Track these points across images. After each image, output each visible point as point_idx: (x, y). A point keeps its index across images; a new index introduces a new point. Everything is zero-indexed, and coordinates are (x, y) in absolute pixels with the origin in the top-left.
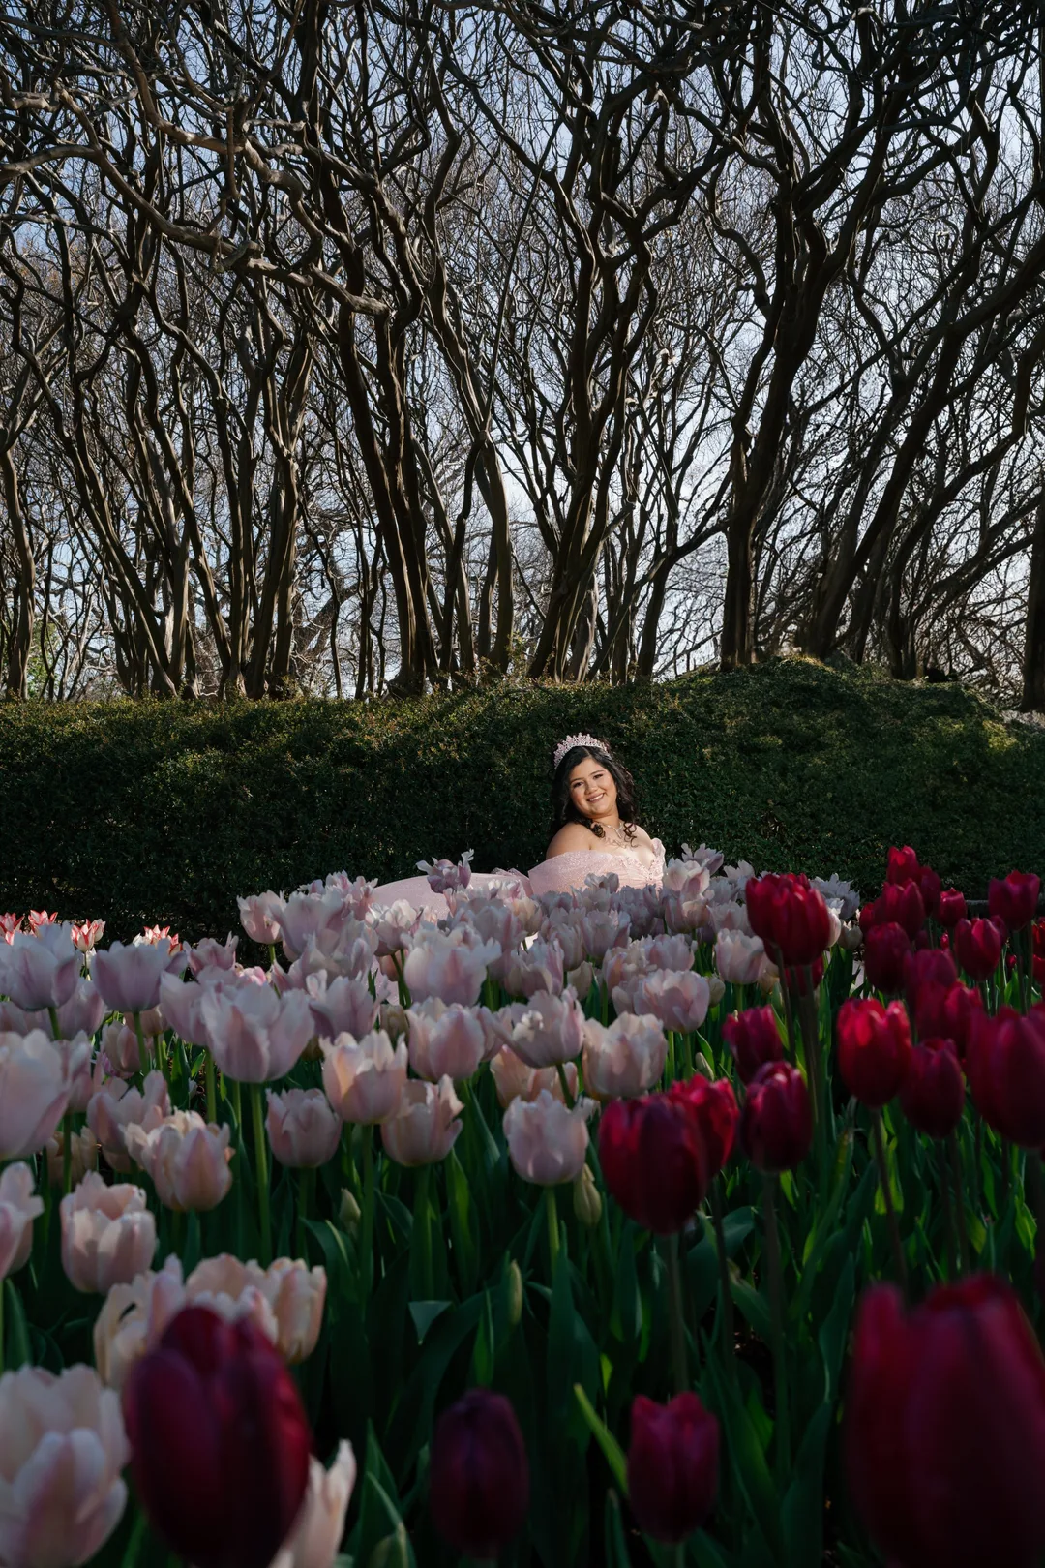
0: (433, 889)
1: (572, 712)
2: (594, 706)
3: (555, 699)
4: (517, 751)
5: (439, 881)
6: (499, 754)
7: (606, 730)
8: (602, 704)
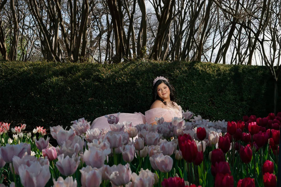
0: (109, 123)
1: (158, 69)
2: (165, 68)
3: (154, 66)
4: (143, 79)
5: (111, 121)
6: (137, 80)
7: (167, 75)
8: (167, 67)
